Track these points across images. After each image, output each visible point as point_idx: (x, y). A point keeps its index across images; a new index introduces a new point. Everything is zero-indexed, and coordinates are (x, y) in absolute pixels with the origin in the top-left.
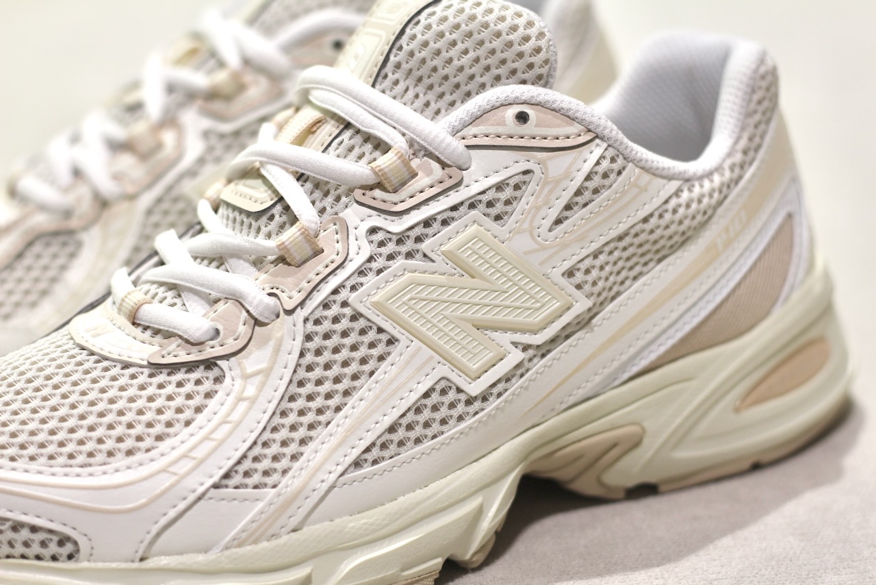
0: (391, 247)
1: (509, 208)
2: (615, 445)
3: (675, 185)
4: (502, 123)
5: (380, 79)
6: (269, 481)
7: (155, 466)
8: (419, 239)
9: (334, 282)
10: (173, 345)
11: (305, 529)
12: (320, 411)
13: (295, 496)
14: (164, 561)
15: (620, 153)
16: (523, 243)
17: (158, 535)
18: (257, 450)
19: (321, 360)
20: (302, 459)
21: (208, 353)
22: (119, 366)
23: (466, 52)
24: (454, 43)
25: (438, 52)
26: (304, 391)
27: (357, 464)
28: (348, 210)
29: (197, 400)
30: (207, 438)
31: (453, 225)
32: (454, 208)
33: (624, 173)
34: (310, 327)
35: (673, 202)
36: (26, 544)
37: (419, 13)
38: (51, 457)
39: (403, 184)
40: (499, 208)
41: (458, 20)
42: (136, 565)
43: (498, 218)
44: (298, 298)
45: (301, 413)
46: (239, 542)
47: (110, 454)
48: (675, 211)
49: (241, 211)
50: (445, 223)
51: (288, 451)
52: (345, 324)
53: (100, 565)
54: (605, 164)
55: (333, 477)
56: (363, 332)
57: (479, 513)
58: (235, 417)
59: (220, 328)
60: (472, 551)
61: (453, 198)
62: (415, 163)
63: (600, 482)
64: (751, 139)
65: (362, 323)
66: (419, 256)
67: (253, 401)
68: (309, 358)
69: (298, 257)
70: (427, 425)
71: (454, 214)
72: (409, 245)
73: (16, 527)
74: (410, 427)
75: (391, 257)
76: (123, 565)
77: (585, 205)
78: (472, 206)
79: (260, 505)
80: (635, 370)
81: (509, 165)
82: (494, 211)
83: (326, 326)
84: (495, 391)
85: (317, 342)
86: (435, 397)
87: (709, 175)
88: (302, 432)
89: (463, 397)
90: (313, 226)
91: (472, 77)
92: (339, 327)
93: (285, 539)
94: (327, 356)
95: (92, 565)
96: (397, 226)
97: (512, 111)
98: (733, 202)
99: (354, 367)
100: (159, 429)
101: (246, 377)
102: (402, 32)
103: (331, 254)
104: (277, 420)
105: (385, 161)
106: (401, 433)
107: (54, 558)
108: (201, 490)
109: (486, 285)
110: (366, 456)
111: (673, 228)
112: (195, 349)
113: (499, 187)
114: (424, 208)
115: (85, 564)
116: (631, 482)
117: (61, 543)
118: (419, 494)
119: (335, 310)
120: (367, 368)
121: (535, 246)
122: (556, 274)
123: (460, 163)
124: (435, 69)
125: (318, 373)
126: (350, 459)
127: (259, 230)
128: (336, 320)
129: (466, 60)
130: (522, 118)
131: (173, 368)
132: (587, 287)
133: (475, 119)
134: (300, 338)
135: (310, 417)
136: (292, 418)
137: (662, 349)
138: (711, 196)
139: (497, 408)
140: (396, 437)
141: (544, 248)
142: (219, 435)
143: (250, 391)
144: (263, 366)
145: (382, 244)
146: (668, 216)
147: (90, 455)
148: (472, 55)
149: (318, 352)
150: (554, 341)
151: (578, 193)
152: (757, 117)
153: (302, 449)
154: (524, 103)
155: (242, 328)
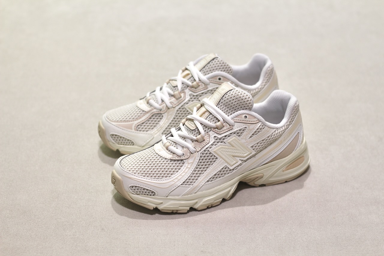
0: (218, 140)
1: (241, 134)
2: (258, 177)
3: (275, 130)
4: (242, 118)
5: (218, 105)
6: (191, 184)
7: (171, 180)
8: (223, 139)
9: (207, 146)
10: (175, 156)
11: (197, 193)
12: (202, 171)
13: (196, 187)
14: (171, 197)
15: (264, 124)
16: (243, 141)
17: (170, 193)
18: (190, 178)
19: (203, 161)
20: (198, 180)
21: (182, 158)
22: (164, 159)
23: (236, 102)
24: (234, 100)
25: (230, 101)
26: (199, 167)
27: (208, 181)
28: (210, 132)
29: (179, 167)
30: (180, 175)
31: (231, 137)
32: (231, 134)
33: (264, 128)
34: (201, 155)
35: (274, 133)
36: (145, 192)
37: (227, 92)
38: (151, 176)
39: (222, 128)
40: (240, 134)
41: (235, 95)
42: (165, 198)
43: (239, 136)
44: (200, 149)
45: (198, 171)
46: (185, 195)
47: (162, 177)
48: (274, 135)
49: (189, 128)
50: (229, 136)
51: (195, 178)
52: (208, 155)
53: (159, 197)
54: (261, 127)
55: (203, 184)
56: (211, 156)
57: (230, 191)
58: (186, 171)
59: (184, 153)
60: (228, 197)
61: (231, 132)
62: (224, 124)
63: (254, 183)
64: (291, 119)
65: (211, 155)
66: (223, 142)
67: (189, 168)
68: (201, 161)
69: (200, 141)
70: (222, 174)
71: (231, 135)
72: (222, 140)
73: (144, 189)
74: (218, 175)
75: (218, 142)
76: (163, 198)
77: (256, 134)
78: (234, 133)
79: (189, 188)
80: (263, 164)
81: (242, 126)
82: (238, 135)
83: (205, 155)
84: (235, 168)
85: (203, 158)
86: (224, 169)
87: (282, 127)
88: (198, 175)
89: (229, 169)
90: (204, 135)
91: (236, 106)
92: (207, 155)
93: (193, 194)
94: (204, 160)
95: (157, 197)
96: (220, 137)
97: (244, 116)
98: (286, 132)
99: (209, 163)
100: (172, 173)
101: (188, 163)
102: (224, 96)
103: (206, 141)
104: (194, 172)
105: (218, 124)
106: (217, 176)
107: (150, 195)
108: (179, 185)
109: (236, 149)
110: (210, 180)
111: (274, 138)
112: (179, 157)
113: (240, 130)
114: (225, 133)
115: (156, 197)
116: (260, 184)
117: (152, 193)
118: (219, 187)
119: (206, 152)
120: (211, 163)
121: (246, 142)
122: (249, 147)
123: (233, 125)
124: (229, 104)
125: (202, 163)
126: (207, 180)
127: (192, 133)
128: (206, 154)
129: (235, 103)
130: (246, 117)
131: (175, 160)
132: (255, 150)
133: (236, 117)
134: (199, 157)
135: (200, 172)
136: (197, 172)
137: (269, 160)
138: (282, 132)
139: (235, 172)
140: (216, 176)
141: (247, 142)
142: (183, 175)
143: (189, 166)
144: (192, 162)
145: (216, 139)
146: (273, 136)
147: (159, 177)
148: (237, 102)
149: (202, 160)
150: (248, 159)
151: (255, 132)
152: (293, 115)
153: (198, 178)
154: (246, 114)
155: (188, 154)
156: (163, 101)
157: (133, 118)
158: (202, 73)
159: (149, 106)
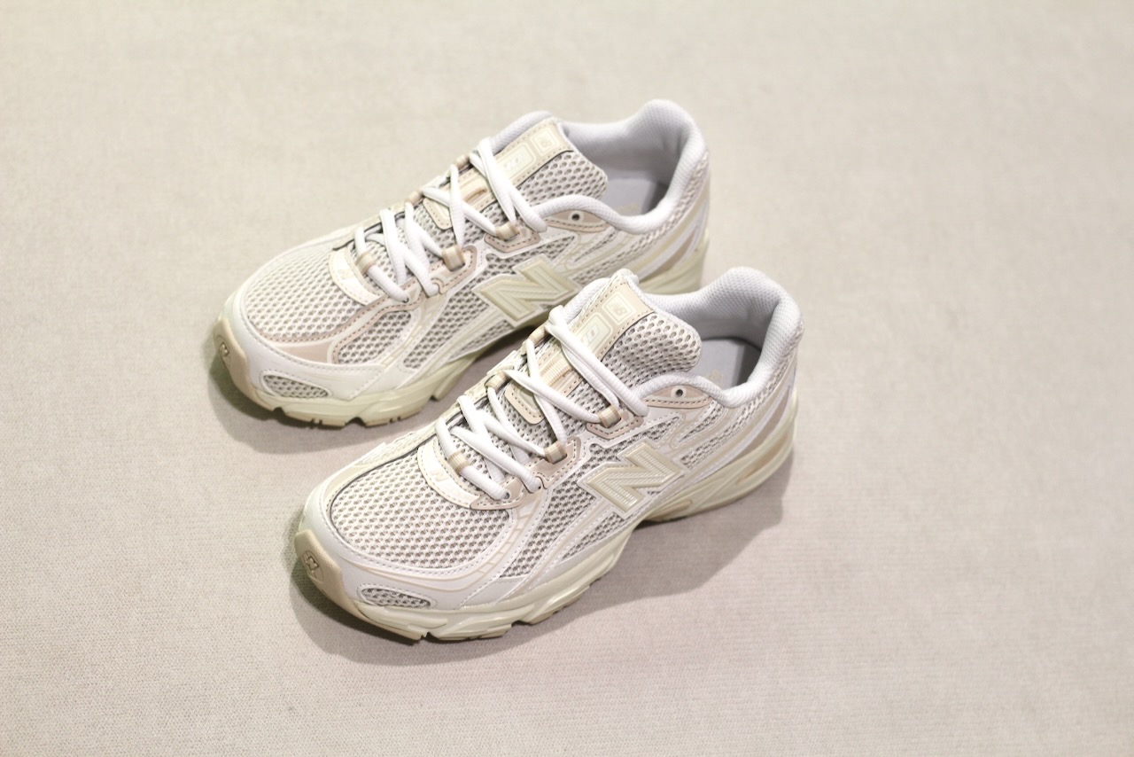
0: (601, 455)
1: (663, 434)
4: (668, 395)
5: (607, 357)
6: (525, 570)
7: (474, 568)
8: (616, 451)
9: (571, 472)
10: (485, 499)
12: (553, 534)
13: (537, 575)
14: (468, 608)
15: (721, 404)
19: (557, 509)
20: (541, 559)
21: (503, 505)
22: (455, 507)
24: (645, 342)
27: (566, 556)
28: (582, 434)
29: (495, 530)
30: (499, 551)
31: (634, 444)
32: (636, 436)
34: (555, 494)
36: (405, 602)
37: (634, 325)
38: (422, 562)
39: (615, 423)
40: (658, 435)
43: (656, 439)
45: (544, 535)
47: (452, 561)
49: (524, 419)
51: (535, 555)
52: (572, 492)
53: (439, 612)
54: (715, 413)
55: (555, 564)
56: (580, 495)
58: (513, 539)
59: (509, 493)
61: (637, 430)
62: (621, 413)
65: (580, 492)
66: (614, 459)
67: (521, 531)
68: (552, 509)
69: (555, 460)
70: (600, 534)
71: (636, 439)
72: (611, 454)
73: (401, 595)
74: (592, 537)
75: (601, 459)
77: (699, 431)
78: (645, 434)
79: (519, 583)
81: (668, 415)
82: (655, 437)
83: (563, 494)
85: (557, 501)
86: (607, 522)
88: (543, 544)
89: (619, 519)
90: (564, 442)
92: (569, 494)
94: (560, 507)
95: (435, 611)
96: (606, 445)
97: (675, 390)
99: (572, 512)
100: (476, 547)
101: (519, 518)
102: (623, 334)
103: (570, 458)
105: (607, 412)
106: (587, 539)
107: (416, 608)
108: (495, 578)
109: (642, 470)
110: (570, 552)
112: (495, 502)
113: (660, 425)
114: (621, 436)
115: (432, 611)
117: (422, 602)
119: (569, 486)
120: (579, 512)
121: (670, 450)
122: (677, 459)
123: (644, 414)
125: (555, 515)
126: (562, 555)
128: (568, 490)
130: (679, 392)
131: (483, 511)
133: (655, 392)
134: (549, 500)
135: (547, 537)
136: (539, 538)
141: (674, 451)
143: (520, 527)
144: (529, 513)
145: (597, 452)
147: (442, 561)
149: (557, 506)
150: (667, 487)
151: (698, 426)
153: (542, 553)
154: (683, 385)
155: (522, 494)
156: (410, 273)
157: (329, 327)
158: (523, 194)
159: (370, 286)
